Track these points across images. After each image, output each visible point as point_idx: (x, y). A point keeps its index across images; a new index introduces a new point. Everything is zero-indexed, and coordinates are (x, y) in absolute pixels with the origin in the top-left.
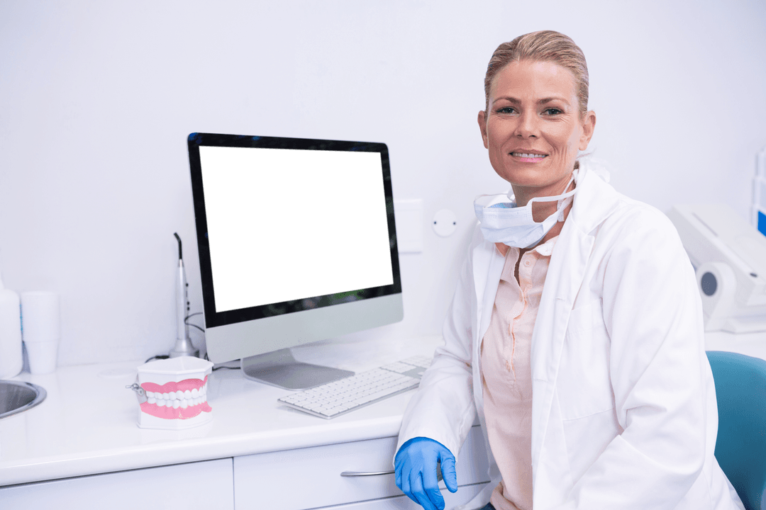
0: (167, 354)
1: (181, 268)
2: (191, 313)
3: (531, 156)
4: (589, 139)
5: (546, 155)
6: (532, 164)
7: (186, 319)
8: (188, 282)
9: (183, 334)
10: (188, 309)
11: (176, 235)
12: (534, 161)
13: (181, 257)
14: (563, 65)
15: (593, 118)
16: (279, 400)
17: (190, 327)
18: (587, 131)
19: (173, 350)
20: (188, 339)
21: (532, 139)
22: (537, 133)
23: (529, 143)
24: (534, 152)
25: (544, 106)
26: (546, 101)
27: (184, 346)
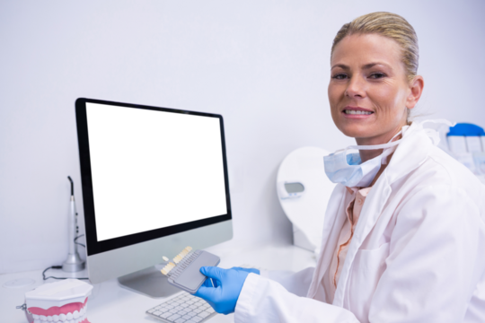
0: (60, 264)
1: (72, 203)
2: (79, 234)
3: (359, 112)
4: (417, 100)
5: (372, 112)
6: (359, 119)
7: (76, 239)
8: (78, 212)
9: (73, 251)
10: (77, 232)
11: (69, 178)
12: (361, 117)
13: (72, 194)
14: (386, 36)
15: (421, 82)
16: (147, 312)
17: (79, 246)
18: (415, 92)
19: (65, 262)
20: (77, 254)
21: (358, 98)
22: (362, 93)
23: (356, 102)
24: (361, 109)
25: (368, 71)
26: (370, 66)
27: (73, 259)
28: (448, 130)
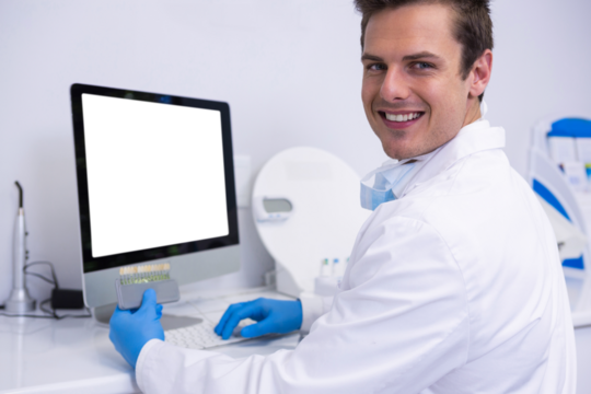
1: (21, 216)
2: (29, 261)
7: (25, 267)
8: (29, 230)
9: (20, 283)
10: (27, 258)
11: (17, 184)
13: (21, 205)
20: (26, 288)
27: (21, 295)
28: (548, 128)
